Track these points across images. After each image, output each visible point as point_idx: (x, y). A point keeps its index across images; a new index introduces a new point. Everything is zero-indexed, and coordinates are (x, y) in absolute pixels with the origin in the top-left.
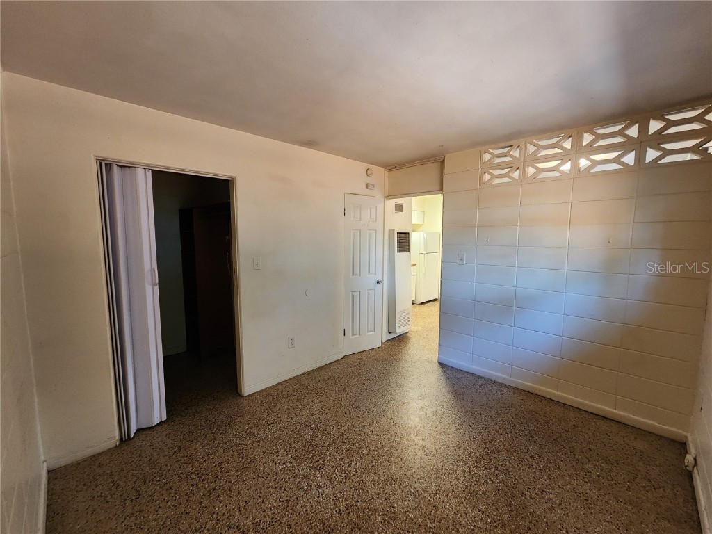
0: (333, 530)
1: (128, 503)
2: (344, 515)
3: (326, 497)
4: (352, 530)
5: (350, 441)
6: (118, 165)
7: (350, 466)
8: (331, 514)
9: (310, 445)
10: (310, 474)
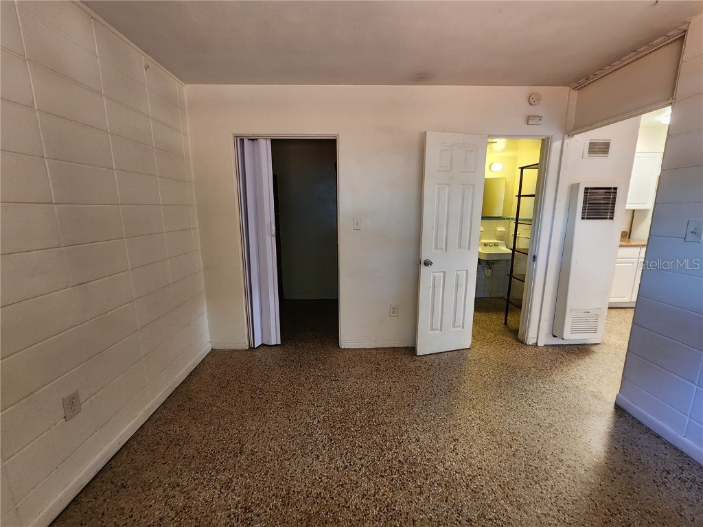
0: (288, 504)
1: (219, 387)
2: (309, 500)
3: (313, 472)
4: (301, 520)
5: (384, 435)
6: (249, 139)
7: (360, 459)
8: (302, 490)
9: (347, 416)
10: (322, 442)
